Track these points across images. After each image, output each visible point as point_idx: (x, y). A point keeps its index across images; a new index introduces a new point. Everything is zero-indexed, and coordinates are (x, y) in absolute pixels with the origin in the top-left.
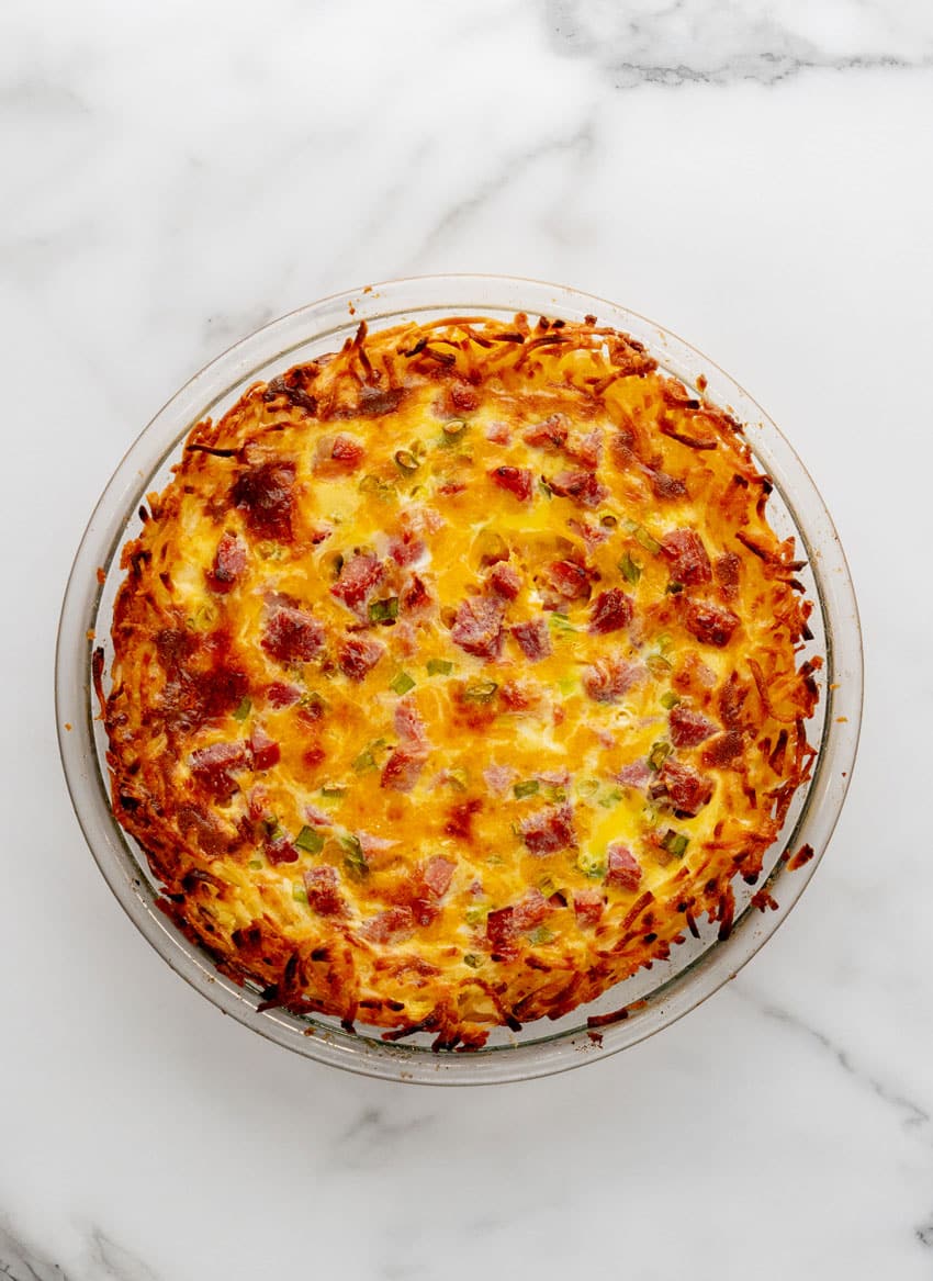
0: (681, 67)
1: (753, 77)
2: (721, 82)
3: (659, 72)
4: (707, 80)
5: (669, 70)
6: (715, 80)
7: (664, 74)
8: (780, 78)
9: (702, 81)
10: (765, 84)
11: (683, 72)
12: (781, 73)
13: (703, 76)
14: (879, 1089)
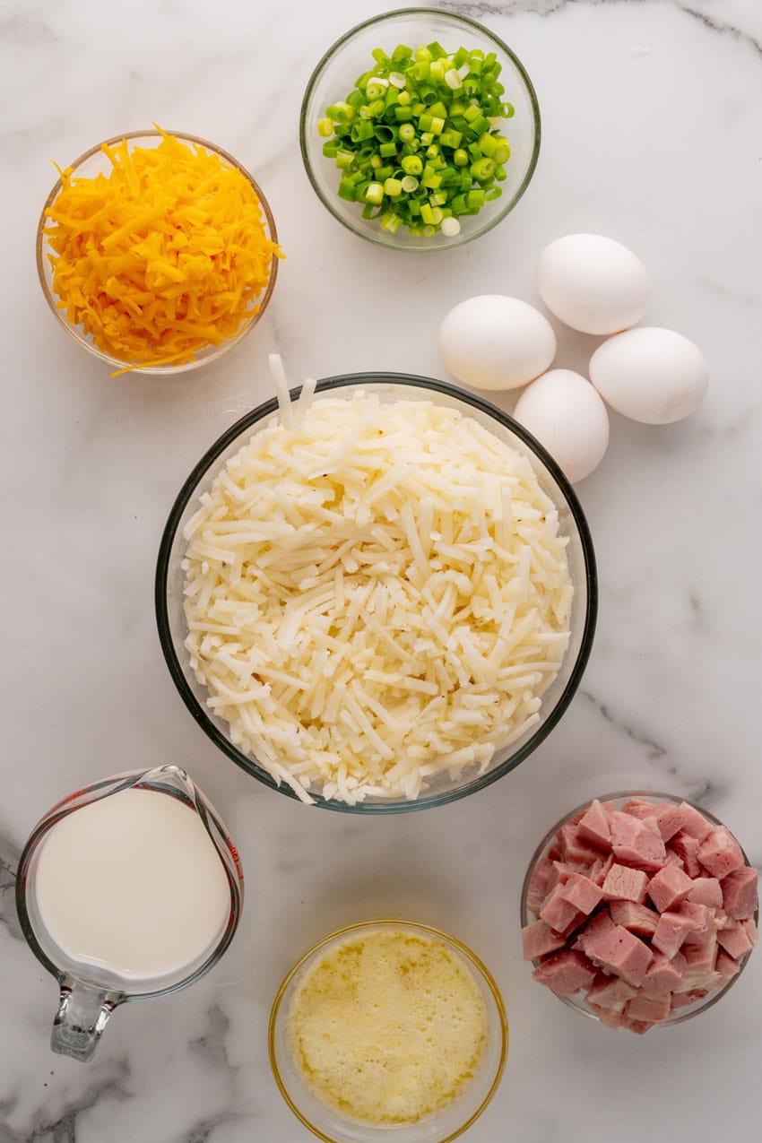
0: (482, 4)
1: (532, 10)
2: (510, 14)
3: (465, 7)
4: (501, 13)
5: (473, 6)
6: (506, 13)
7: (469, 9)
8: (553, 10)
9: (497, 14)
10: (542, 15)
11: (483, 7)
12: (553, 7)
13: (497, 10)
14: (630, 733)
